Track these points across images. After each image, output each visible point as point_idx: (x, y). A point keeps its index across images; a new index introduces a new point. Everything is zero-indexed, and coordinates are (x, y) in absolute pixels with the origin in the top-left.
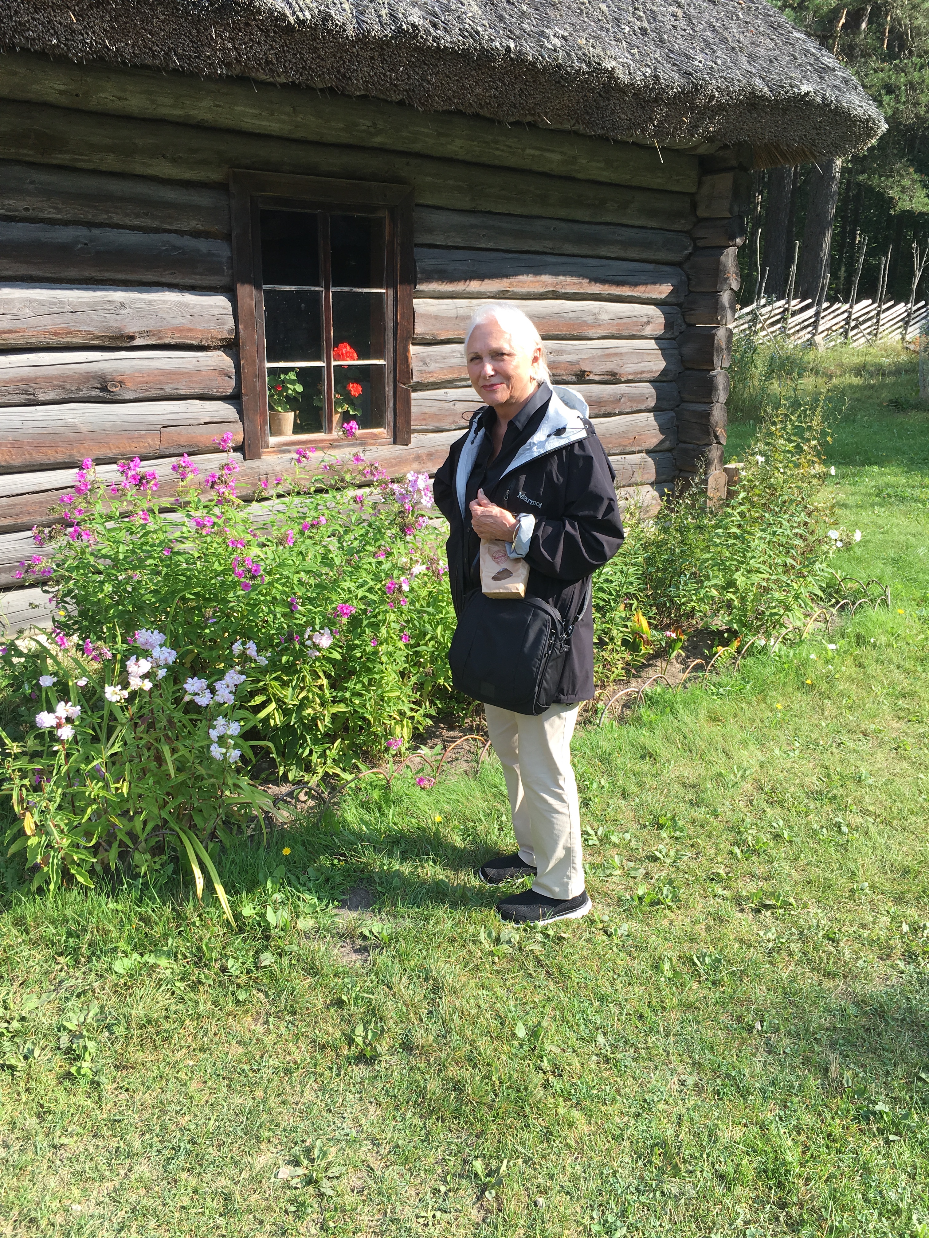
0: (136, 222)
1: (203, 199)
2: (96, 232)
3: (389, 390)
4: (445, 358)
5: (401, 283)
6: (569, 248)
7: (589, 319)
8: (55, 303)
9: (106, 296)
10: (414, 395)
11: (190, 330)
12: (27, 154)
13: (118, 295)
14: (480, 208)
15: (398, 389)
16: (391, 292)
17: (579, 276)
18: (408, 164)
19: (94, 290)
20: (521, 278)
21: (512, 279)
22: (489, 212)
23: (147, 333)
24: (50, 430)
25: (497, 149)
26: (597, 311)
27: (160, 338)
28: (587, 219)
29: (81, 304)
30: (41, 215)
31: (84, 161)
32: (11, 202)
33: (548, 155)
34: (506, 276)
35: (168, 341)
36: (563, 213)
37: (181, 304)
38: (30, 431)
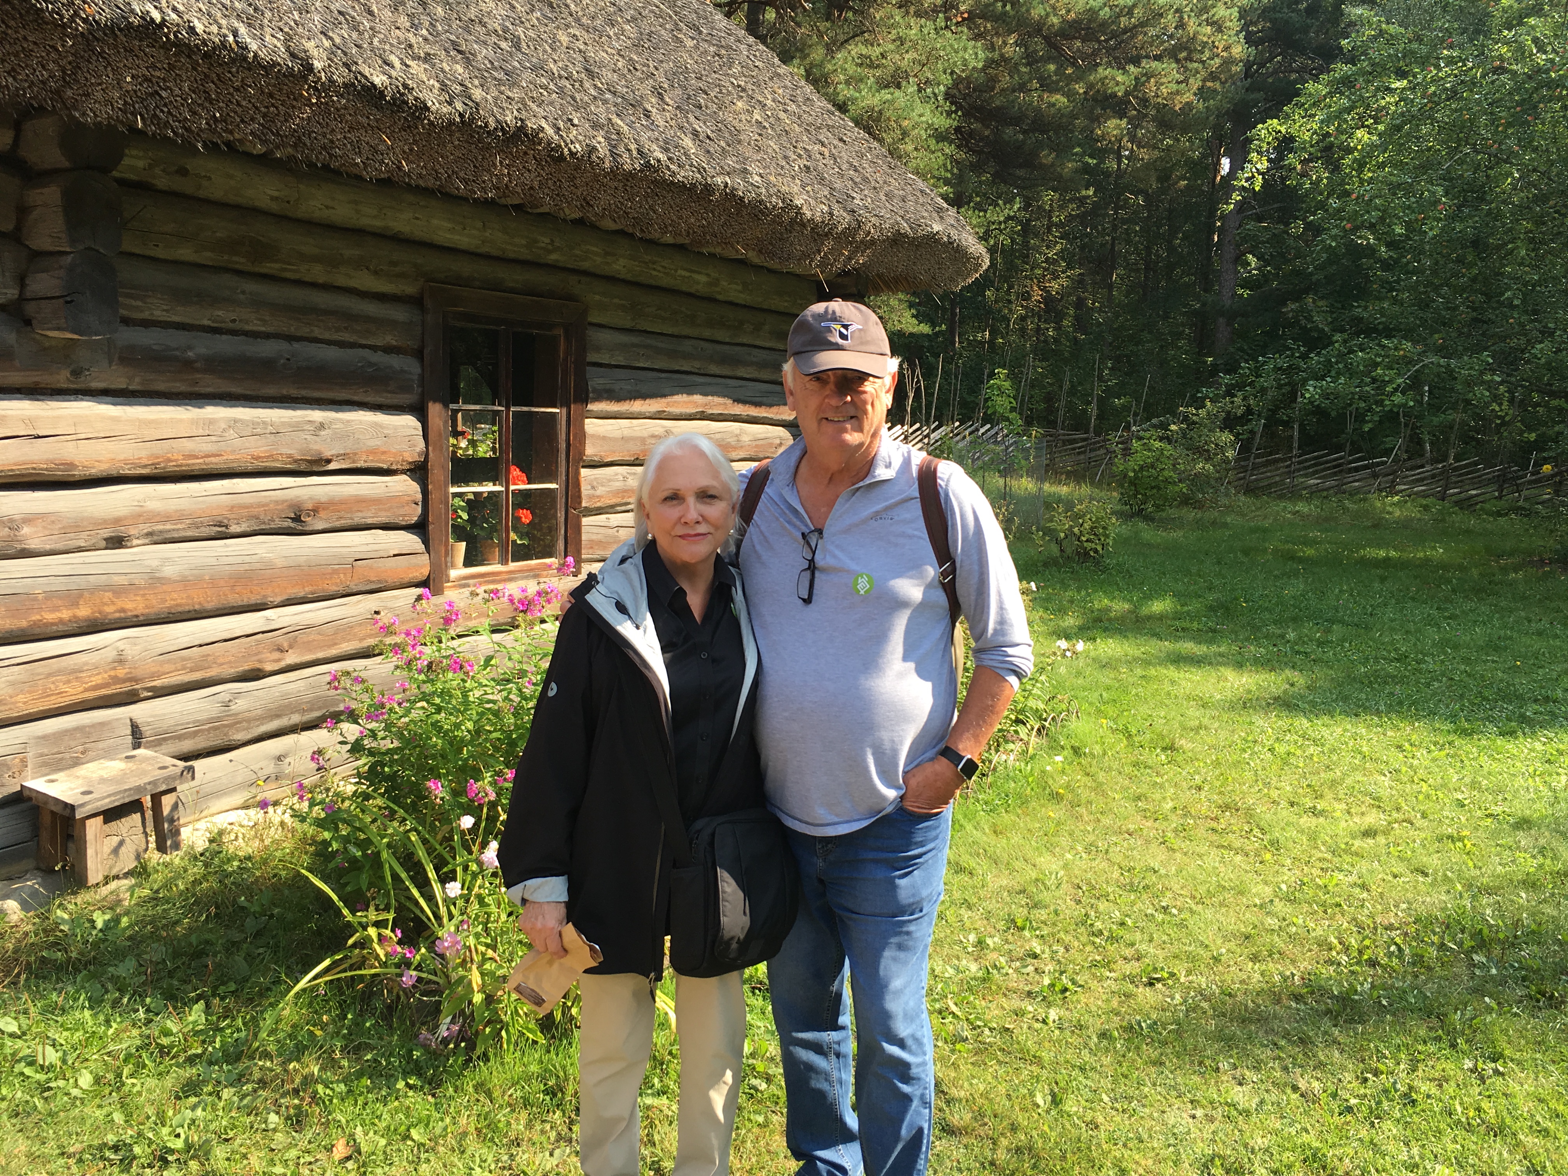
0: (336, 337)
1: (399, 314)
2: (296, 345)
3: (561, 515)
4: (610, 481)
5: (575, 402)
6: (714, 369)
7: (732, 441)
8: (258, 423)
9: (307, 416)
10: (585, 521)
11: (384, 453)
12: (240, 261)
13: (317, 415)
14: (638, 327)
15: (570, 515)
16: (564, 410)
17: (724, 396)
18: (579, 282)
19: (294, 409)
20: (678, 398)
21: (669, 399)
22: (646, 332)
23: (344, 456)
24: (247, 567)
25: (654, 269)
26: (738, 432)
27: (354, 462)
28: (727, 340)
29: (283, 424)
30: (247, 328)
31: (290, 270)
32: (220, 313)
33: (696, 276)
34: (664, 396)
35: (361, 464)
36: (707, 333)
37: (376, 425)
38: (227, 568)
